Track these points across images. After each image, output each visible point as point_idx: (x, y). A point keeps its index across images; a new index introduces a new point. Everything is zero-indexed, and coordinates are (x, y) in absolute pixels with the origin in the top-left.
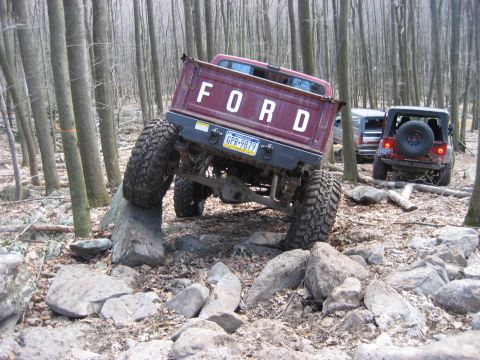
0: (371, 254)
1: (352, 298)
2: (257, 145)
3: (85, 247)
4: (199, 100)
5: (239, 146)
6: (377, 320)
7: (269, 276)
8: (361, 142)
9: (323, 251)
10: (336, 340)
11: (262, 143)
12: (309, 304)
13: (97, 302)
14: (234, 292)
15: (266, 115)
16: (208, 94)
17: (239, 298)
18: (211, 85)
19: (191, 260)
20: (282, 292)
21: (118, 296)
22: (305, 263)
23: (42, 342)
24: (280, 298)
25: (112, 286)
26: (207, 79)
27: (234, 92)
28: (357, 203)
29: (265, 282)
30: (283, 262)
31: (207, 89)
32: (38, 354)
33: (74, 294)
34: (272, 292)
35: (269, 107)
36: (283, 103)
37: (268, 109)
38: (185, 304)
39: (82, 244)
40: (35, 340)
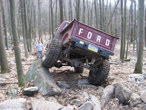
2: (98, 49)
3: (31, 91)
4: (79, 34)
5: (92, 49)
16: (82, 32)
17: (100, 104)
18: (83, 30)
26: (81, 28)
27: (89, 33)
31: (81, 31)
34: (108, 100)
36: (103, 37)
37: (99, 38)
39: (30, 90)
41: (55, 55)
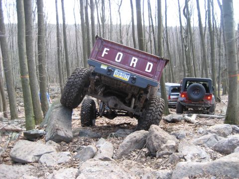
0: (179, 134)
1: (171, 148)
2: (129, 76)
3: (31, 133)
4: (103, 55)
5: (120, 76)
6: (185, 157)
7: (128, 142)
8: (170, 98)
9: (155, 128)
10: (164, 167)
11: (131, 75)
12: (149, 155)
13: (38, 156)
14: (110, 150)
15: (133, 64)
16: (107, 53)
17: (112, 154)
18: (108, 50)
19: (87, 139)
20: (135, 151)
21: (49, 153)
22: (146, 136)
23: (7, 171)
24: (134, 154)
25: (46, 148)
26: (107, 47)
27: (119, 53)
28: (169, 122)
29: (126, 145)
30: (135, 135)
31: (107, 51)
32: (5, 176)
33: (25, 152)
34: (129, 150)
35: (134, 60)
36: (141, 59)
37: (134, 61)
38: (84, 156)
40: (3, 170)
41: (73, 87)
